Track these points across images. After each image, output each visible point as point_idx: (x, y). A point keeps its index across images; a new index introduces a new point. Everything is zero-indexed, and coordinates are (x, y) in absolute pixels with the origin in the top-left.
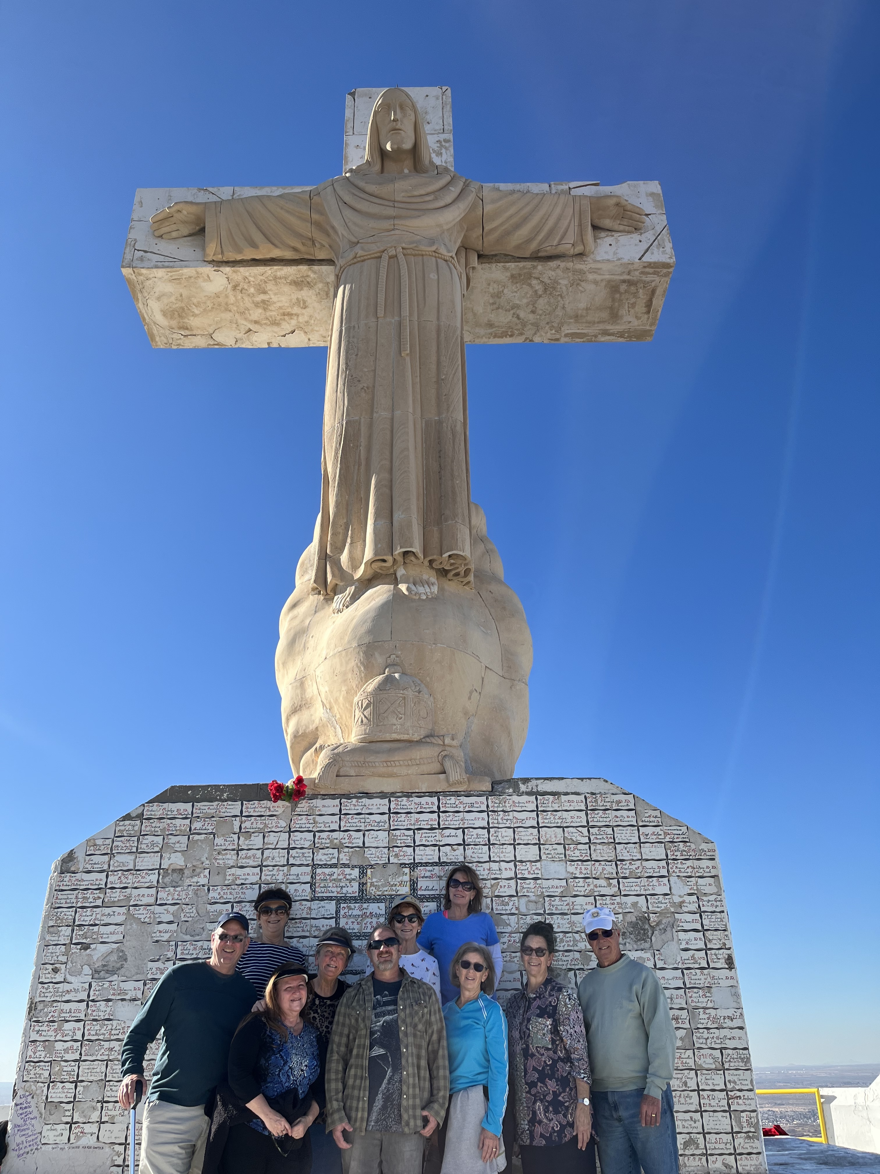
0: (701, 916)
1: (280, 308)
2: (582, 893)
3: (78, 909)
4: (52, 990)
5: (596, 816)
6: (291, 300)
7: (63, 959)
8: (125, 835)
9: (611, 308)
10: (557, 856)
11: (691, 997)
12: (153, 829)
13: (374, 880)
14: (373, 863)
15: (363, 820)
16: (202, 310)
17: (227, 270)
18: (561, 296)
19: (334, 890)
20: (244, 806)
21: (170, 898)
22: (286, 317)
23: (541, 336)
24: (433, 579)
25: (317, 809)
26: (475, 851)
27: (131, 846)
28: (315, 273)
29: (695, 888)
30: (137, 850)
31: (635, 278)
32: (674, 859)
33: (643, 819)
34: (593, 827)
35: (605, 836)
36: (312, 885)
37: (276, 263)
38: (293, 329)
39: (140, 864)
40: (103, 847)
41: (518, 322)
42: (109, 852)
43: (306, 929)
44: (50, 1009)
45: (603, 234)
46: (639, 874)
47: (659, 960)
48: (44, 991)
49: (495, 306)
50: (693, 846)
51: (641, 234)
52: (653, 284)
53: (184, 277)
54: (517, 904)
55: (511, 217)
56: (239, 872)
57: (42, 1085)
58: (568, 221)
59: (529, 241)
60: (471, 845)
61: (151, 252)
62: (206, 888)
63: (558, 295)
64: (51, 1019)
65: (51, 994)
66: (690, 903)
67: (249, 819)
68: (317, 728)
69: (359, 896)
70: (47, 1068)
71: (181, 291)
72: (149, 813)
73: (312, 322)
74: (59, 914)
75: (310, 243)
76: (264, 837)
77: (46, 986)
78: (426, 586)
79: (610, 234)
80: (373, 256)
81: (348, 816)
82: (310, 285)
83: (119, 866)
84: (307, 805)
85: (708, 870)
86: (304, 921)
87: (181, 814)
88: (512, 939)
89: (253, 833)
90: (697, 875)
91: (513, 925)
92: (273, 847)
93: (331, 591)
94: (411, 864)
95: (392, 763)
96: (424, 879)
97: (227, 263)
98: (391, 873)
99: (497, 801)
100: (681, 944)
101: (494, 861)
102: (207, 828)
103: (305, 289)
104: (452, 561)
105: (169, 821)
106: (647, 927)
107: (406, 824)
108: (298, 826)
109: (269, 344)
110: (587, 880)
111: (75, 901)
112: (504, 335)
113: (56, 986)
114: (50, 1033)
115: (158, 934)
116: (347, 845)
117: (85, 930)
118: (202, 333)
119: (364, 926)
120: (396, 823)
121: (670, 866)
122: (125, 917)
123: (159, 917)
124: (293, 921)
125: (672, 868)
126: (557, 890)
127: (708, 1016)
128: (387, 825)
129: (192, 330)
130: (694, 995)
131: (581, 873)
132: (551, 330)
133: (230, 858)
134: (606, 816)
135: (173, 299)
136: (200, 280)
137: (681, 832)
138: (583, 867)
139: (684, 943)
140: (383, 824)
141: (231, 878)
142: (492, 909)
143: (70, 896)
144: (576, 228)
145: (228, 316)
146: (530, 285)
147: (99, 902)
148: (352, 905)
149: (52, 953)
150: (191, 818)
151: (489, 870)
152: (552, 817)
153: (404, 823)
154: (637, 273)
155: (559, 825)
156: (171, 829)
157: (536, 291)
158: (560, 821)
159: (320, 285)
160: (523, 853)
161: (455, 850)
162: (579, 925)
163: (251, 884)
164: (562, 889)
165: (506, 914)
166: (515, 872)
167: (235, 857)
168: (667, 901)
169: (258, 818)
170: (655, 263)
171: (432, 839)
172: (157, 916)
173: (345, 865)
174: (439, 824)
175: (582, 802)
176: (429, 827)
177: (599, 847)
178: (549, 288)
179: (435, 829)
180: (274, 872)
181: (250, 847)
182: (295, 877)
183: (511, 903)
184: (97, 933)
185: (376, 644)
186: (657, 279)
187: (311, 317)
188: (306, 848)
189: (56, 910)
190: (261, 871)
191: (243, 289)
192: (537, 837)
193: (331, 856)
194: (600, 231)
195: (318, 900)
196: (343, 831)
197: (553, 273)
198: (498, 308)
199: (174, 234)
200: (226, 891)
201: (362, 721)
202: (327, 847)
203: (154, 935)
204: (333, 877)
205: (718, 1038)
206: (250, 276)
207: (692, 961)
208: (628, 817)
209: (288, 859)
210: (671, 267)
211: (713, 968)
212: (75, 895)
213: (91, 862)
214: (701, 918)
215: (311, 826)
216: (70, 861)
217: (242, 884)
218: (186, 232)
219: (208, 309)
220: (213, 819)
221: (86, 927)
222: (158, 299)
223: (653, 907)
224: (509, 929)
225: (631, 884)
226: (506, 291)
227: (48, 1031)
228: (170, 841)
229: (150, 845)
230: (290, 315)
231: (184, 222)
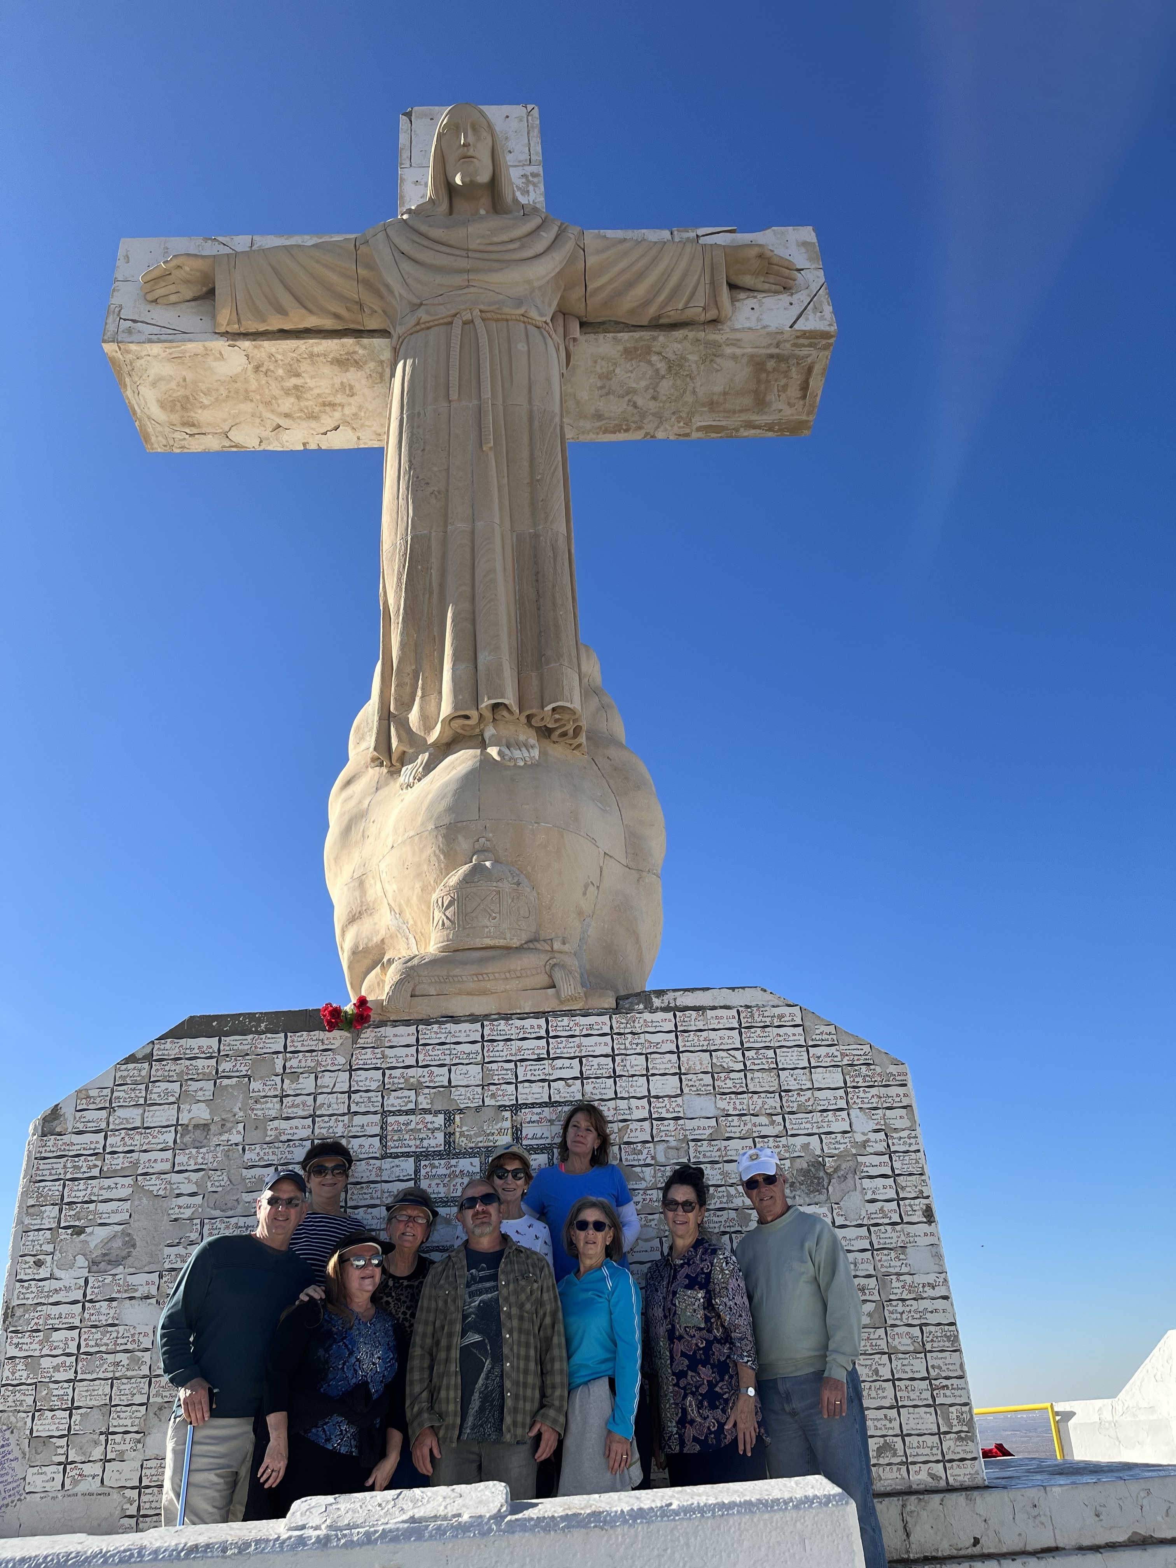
0: (891, 1158)
1: (319, 395)
2: (737, 1135)
3: (67, 1182)
4: (34, 1290)
5: (752, 1035)
6: (333, 385)
7: (49, 1248)
8: (129, 1082)
9: (756, 392)
10: (703, 1089)
11: (880, 1261)
12: (166, 1074)
13: (464, 1129)
14: (462, 1106)
15: (448, 1052)
16: (213, 399)
17: (246, 344)
18: (690, 376)
19: (412, 1143)
20: (289, 1039)
21: (192, 1162)
22: (327, 408)
23: (666, 430)
24: (533, 741)
25: (387, 1039)
26: (597, 1086)
27: (136, 1096)
28: (364, 347)
29: (882, 1122)
30: (145, 1101)
31: (785, 352)
32: (854, 1087)
33: (814, 1037)
34: (749, 1049)
35: (764, 1061)
36: (382, 1137)
37: (311, 335)
38: (336, 424)
39: (150, 1119)
40: (99, 1099)
41: (635, 411)
42: (107, 1105)
43: (375, 1196)
44: (32, 1314)
45: (742, 295)
46: (810, 1108)
47: (838, 1215)
48: (24, 1291)
49: (604, 391)
50: (878, 1069)
51: (792, 294)
52: (810, 360)
53: (187, 355)
54: (652, 1152)
55: (622, 272)
56: (284, 1124)
57: (24, 1415)
58: (696, 277)
59: (646, 303)
60: (590, 1078)
61: (142, 322)
62: (240, 1147)
63: (687, 375)
64: (35, 1328)
65: (33, 1295)
66: (876, 1142)
67: (296, 1055)
68: (383, 941)
69: (445, 1150)
70: (30, 1392)
71: (184, 373)
72: (160, 1053)
73: (362, 414)
74: (41, 1189)
75: (356, 308)
76: (316, 1078)
77: (26, 1284)
78: (524, 749)
79: (752, 294)
80: (441, 321)
81: (428, 1047)
82: (358, 365)
83: (121, 1123)
84: (373, 1034)
85: (898, 1099)
86: (372, 1186)
87: (203, 1052)
88: (648, 1197)
89: (302, 1073)
90: (885, 1105)
91: (648, 1178)
92: (329, 1091)
93: (397, 761)
94: (512, 1105)
95: (485, 976)
96: (531, 1125)
97: (246, 335)
98: (486, 1119)
99: (624, 1021)
100: (866, 1193)
101: (622, 1098)
102: (240, 1069)
103: (352, 369)
104: (557, 716)
105: (188, 1063)
106: (822, 1174)
107: (505, 1055)
108: (361, 1062)
109: (304, 444)
110: (743, 1118)
111: (62, 1171)
112: (617, 429)
113: (40, 1284)
114: (33, 1346)
115: (177, 1210)
116: (427, 1084)
117: (78, 1209)
118: (214, 431)
119: (452, 1188)
120: (492, 1054)
121: (850, 1096)
122: (131, 1190)
123: (178, 1188)
124: (358, 1186)
125: (852, 1099)
126: (704, 1132)
127: (902, 1283)
128: (479, 1057)
129: (199, 427)
130: (884, 1258)
131: (735, 1109)
132: (679, 422)
133: (272, 1107)
134: (765, 1034)
135: (173, 385)
136: (210, 359)
137: (862, 1052)
138: (737, 1102)
139: (870, 1192)
140: (474, 1056)
141: (273, 1133)
142: (621, 1160)
143: (55, 1166)
144: (707, 286)
145: (248, 407)
146: (649, 362)
147: (95, 1172)
148: (436, 1163)
149: (33, 1241)
150: (218, 1056)
151: (615, 1109)
152: (696, 1039)
153: (502, 1054)
154: (788, 345)
155: (705, 1048)
156: (190, 1072)
157: (657, 370)
158: (706, 1043)
159: (372, 365)
160: (659, 1086)
161: (570, 1086)
162: (734, 1176)
163: (301, 1140)
164: (711, 1131)
165: (639, 1166)
166: (650, 1111)
167: (278, 1106)
168: (847, 1140)
169: (307, 1054)
170: (811, 332)
171: (540, 1072)
172: (175, 1186)
173: (426, 1111)
174: (548, 1053)
175: (734, 1017)
176: (536, 1057)
177: (757, 1074)
178: (675, 366)
179: (543, 1059)
180: (331, 1124)
181: (298, 1092)
182: (359, 1129)
183: (645, 1151)
184: (95, 1212)
185: (459, 825)
186: (814, 353)
188: (373, 1091)
189: (37, 1185)
190: (314, 1122)
191: (268, 370)
192: (677, 1065)
193: (406, 1100)
194: (738, 291)
195: (390, 1157)
196: (422, 1067)
197: (679, 346)
198: (608, 394)
199: (173, 298)
200: (267, 1151)
201: (443, 924)
202: (401, 1089)
203: (171, 1212)
204: (410, 1127)
205: (916, 1311)
206: (277, 353)
207: (881, 1215)
208: (794, 1035)
209: (349, 1106)
210: (832, 337)
211: (908, 1223)
212: (62, 1164)
213: (83, 1120)
214: (891, 1160)
215: (379, 1061)
216: (55, 1119)
217: (289, 1140)
218: (189, 295)
219: (221, 398)
220: (247, 1057)
221: (79, 1205)
222: (154, 384)
223: (829, 1148)
224: (643, 1185)
225: (800, 1121)
226: (618, 371)
227: (31, 1343)
228: (190, 1088)
229: (163, 1095)
230: (332, 405)
231: (186, 282)
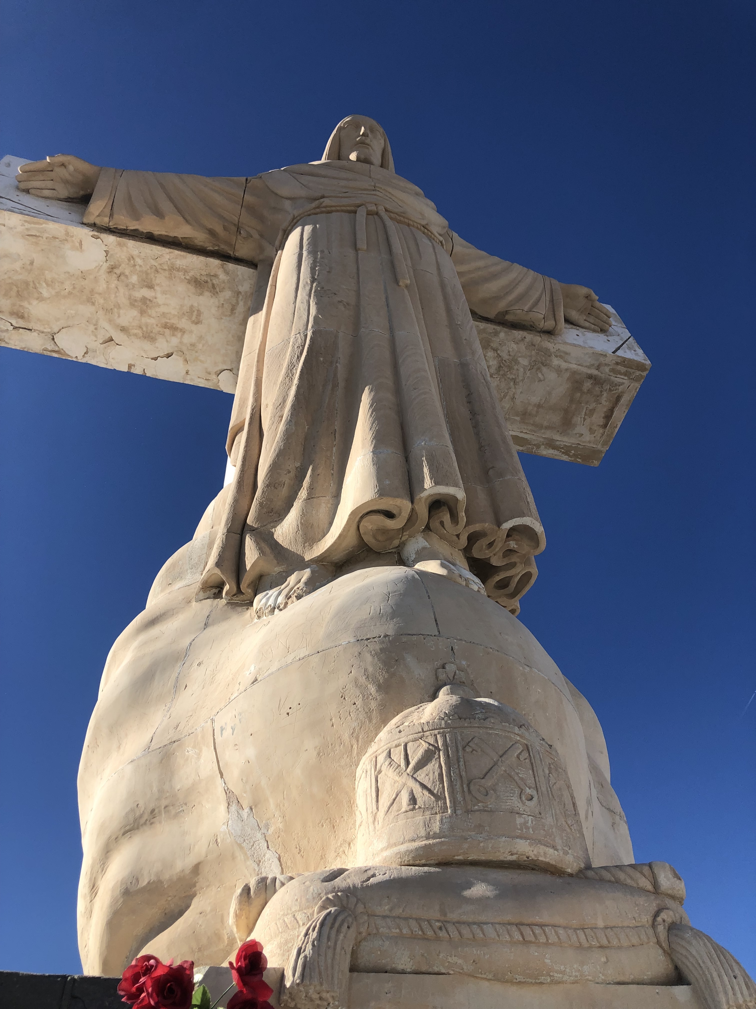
1: (164, 315)
6: (182, 306)
9: (566, 411)
16: (53, 292)
17: (111, 239)
22: (167, 331)
28: (227, 273)
31: (603, 376)
38: (170, 351)
53: (46, 235)
58: (539, 293)
59: (497, 298)
63: (512, 379)
71: (34, 255)
75: (234, 229)
80: (344, 208)
82: (214, 290)
97: (113, 230)
103: (207, 294)
104: (513, 544)
109: (130, 366)
118: (41, 329)
129: (27, 320)
136: (67, 245)
144: (548, 303)
145: (87, 310)
154: (607, 369)
159: (228, 295)
170: (629, 361)
178: (505, 367)
185: (404, 639)
186: (626, 382)
187: (201, 338)
191: (123, 274)
197: (514, 346)
199: (46, 193)
201: (413, 800)
206: (139, 256)
210: (646, 370)
218: (64, 193)
219: (62, 293)
230: (174, 329)
231: (66, 182)
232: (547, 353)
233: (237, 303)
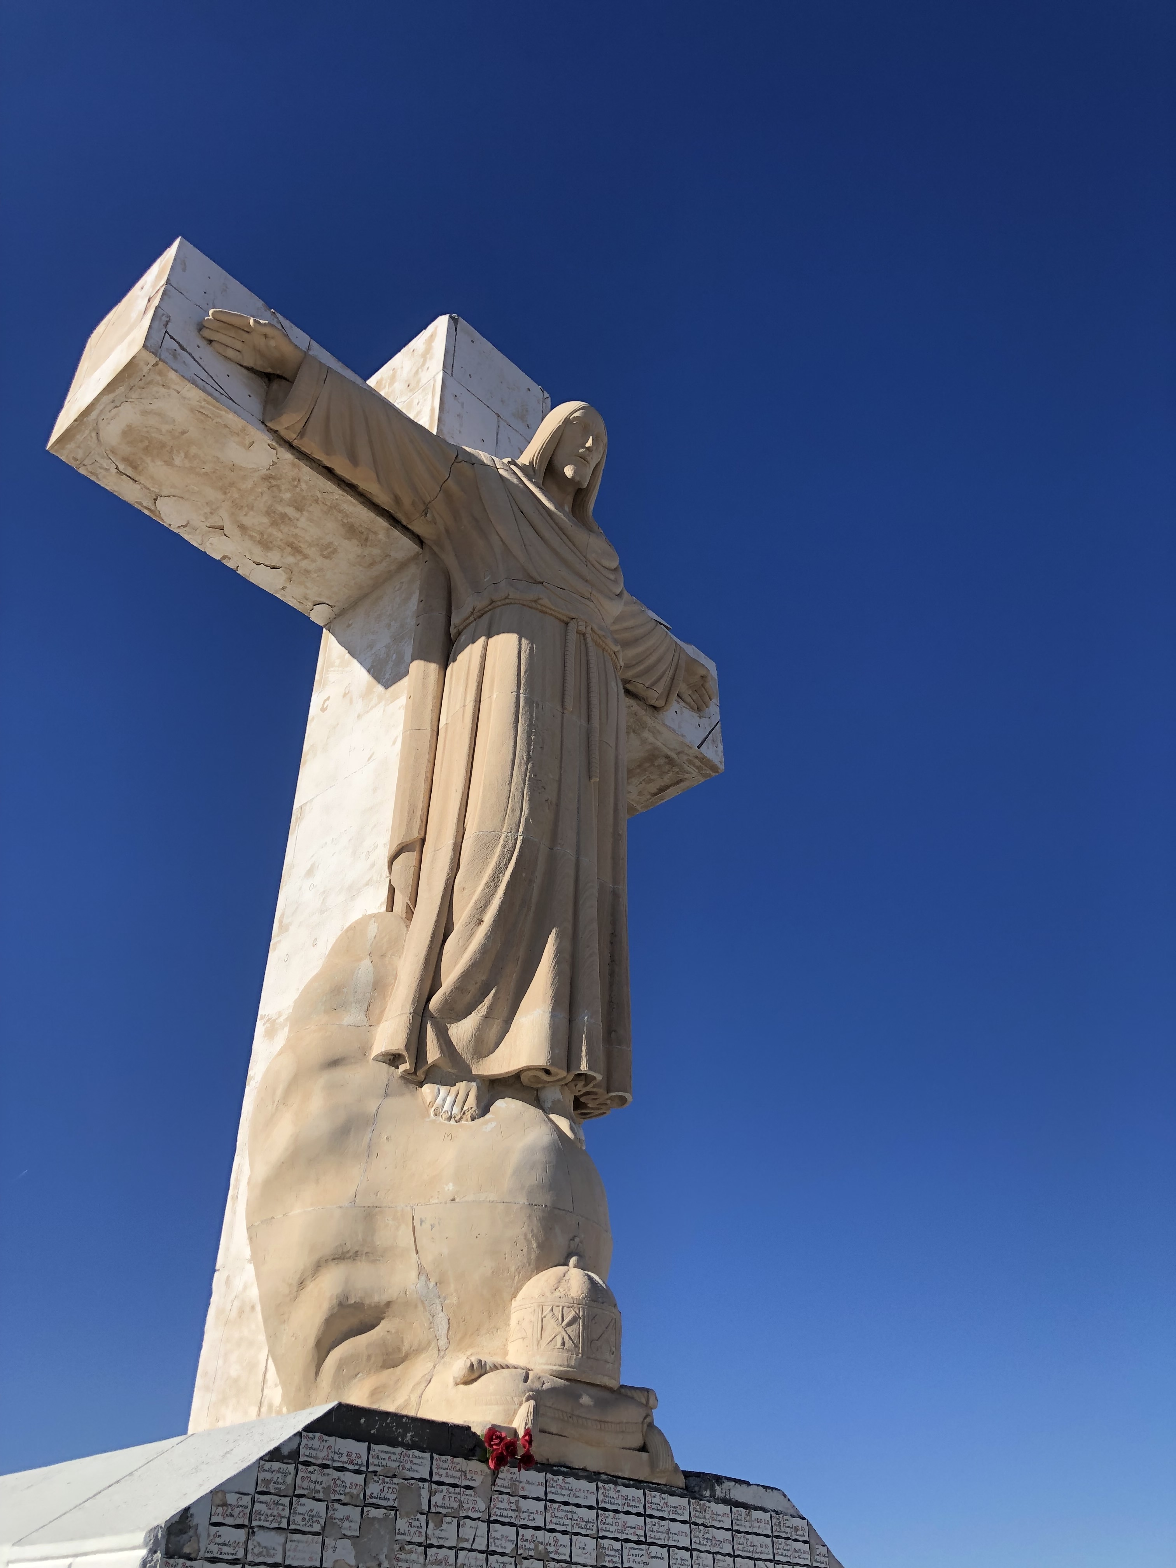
1: (296, 536)
6: (321, 538)
8: (272, 1491)
12: (312, 1486)
15: (570, 1516)
16: (188, 465)
17: (287, 456)
20: (435, 1463)
22: (289, 549)
25: (519, 1485)
27: (280, 1515)
28: (387, 536)
30: (288, 1524)
31: (678, 761)
33: (815, 1558)
37: (353, 493)
38: (278, 565)
39: (292, 1554)
40: (237, 1510)
42: (246, 1522)
52: (687, 776)
53: (219, 420)
59: (628, 666)
67: (444, 1489)
71: (191, 429)
72: (307, 1453)
73: (315, 575)
75: (422, 507)
76: (459, 1526)
80: (557, 614)
81: (552, 1505)
82: (365, 542)
83: (260, 1554)
84: (509, 1476)
87: (352, 1463)
89: (445, 1516)
92: (470, 1547)
93: (426, 1071)
99: (698, 1508)
102: (387, 1496)
103: (355, 541)
105: (336, 1474)
107: (614, 1530)
108: (499, 1512)
109: (224, 557)
116: (552, 1556)
118: (149, 486)
120: (604, 1527)
128: (595, 1529)
129: (139, 473)
133: (415, 1560)
135: (165, 428)
136: (235, 439)
140: (591, 1526)
144: (668, 680)
145: (212, 494)
150: (367, 1472)
152: (745, 1542)
153: (611, 1528)
154: (685, 758)
155: (751, 1557)
156: (337, 1489)
158: (751, 1549)
167: (422, 1559)
169: (451, 1489)
170: (708, 760)
171: (640, 1559)
174: (645, 1535)
175: (768, 1523)
176: (633, 1537)
179: (641, 1543)
181: (441, 1542)
185: (557, 1211)
186: (695, 774)
187: (320, 570)
188: (507, 1555)
191: (278, 486)
196: (550, 1531)
199: (230, 353)
201: (563, 1344)
202: (532, 1557)
206: (306, 482)
208: (804, 1552)
210: (717, 772)
213: (218, 1540)
215: (514, 1515)
216: (183, 1532)
218: (249, 363)
219: (198, 470)
220: (395, 1480)
222: (148, 414)
228: (336, 1515)
229: (307, 1518)
230: (296, 550)
231: (257, 351)
232: (644, 726)
233: (381, 562)
